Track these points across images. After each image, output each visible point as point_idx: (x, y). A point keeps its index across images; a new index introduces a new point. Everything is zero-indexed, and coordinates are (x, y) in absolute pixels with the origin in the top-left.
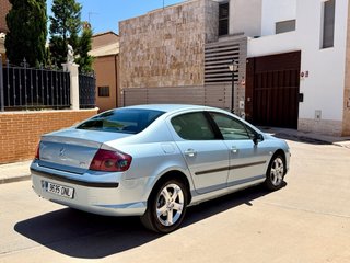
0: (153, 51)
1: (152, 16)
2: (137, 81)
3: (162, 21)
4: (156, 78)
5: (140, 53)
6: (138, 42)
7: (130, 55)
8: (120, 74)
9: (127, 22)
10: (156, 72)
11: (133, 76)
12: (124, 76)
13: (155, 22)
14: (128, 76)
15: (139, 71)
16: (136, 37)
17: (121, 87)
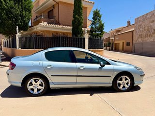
0: (146, 28)
1: (147, 14)
2: (139, 40)
3: (151, 16)
4: (147, 38)
5: (141, 29)
6: (141, 25)
7: (138, 30)
8: (134, 37)
9: (138, 18)
10: (147, 36)
11: (138, 38)
12: (135, 38)
13: (148, 17)
14: (137, 38)
15: (140, 36)
16: (140, 23)
17: (134, 42)
